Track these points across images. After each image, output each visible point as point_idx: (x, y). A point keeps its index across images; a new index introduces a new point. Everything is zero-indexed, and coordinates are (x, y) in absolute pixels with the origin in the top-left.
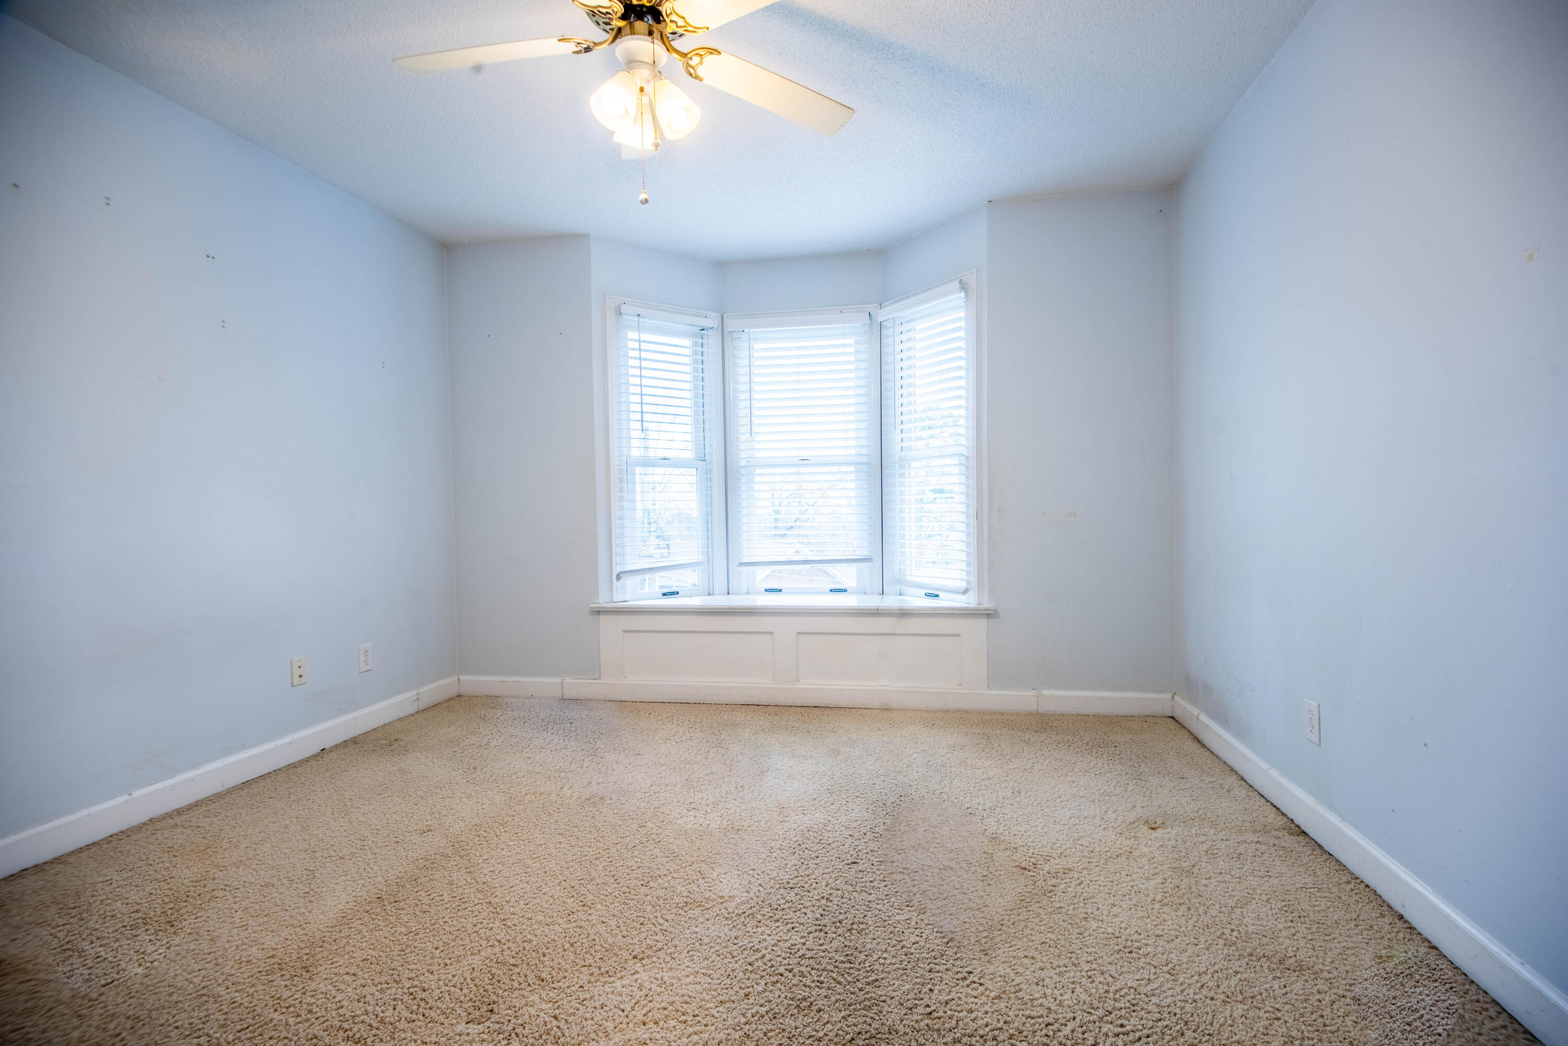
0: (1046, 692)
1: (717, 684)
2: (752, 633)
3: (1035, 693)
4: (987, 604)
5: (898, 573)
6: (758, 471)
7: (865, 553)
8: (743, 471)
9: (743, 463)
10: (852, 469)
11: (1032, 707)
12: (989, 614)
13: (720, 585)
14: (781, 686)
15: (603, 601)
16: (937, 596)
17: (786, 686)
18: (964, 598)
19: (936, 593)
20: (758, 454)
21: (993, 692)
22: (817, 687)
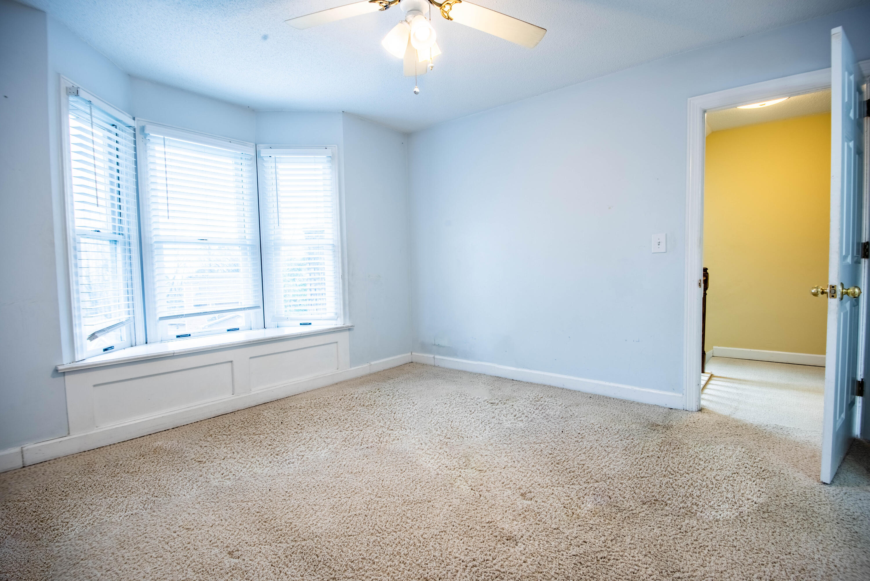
0: (372, 363)
1: (191, 408)
2: (217, 364)
3: (368, 364)
4: (348, 324)
5: (276, 314)
6: (165, 246)
7: (251, 304)
8: (156, 245)
9: (155, 239)
10: (237, 248)
11: (367, 372)
12: (349, 329)
13: (141, 338)
14: (241, 396)
15: (66, 363)
16: (310, 324)
17: (244, 395)
18: (334, 322)
19: (309, 322)
20: (161, 233)
21: (353, 369)
22: (265, 390)
